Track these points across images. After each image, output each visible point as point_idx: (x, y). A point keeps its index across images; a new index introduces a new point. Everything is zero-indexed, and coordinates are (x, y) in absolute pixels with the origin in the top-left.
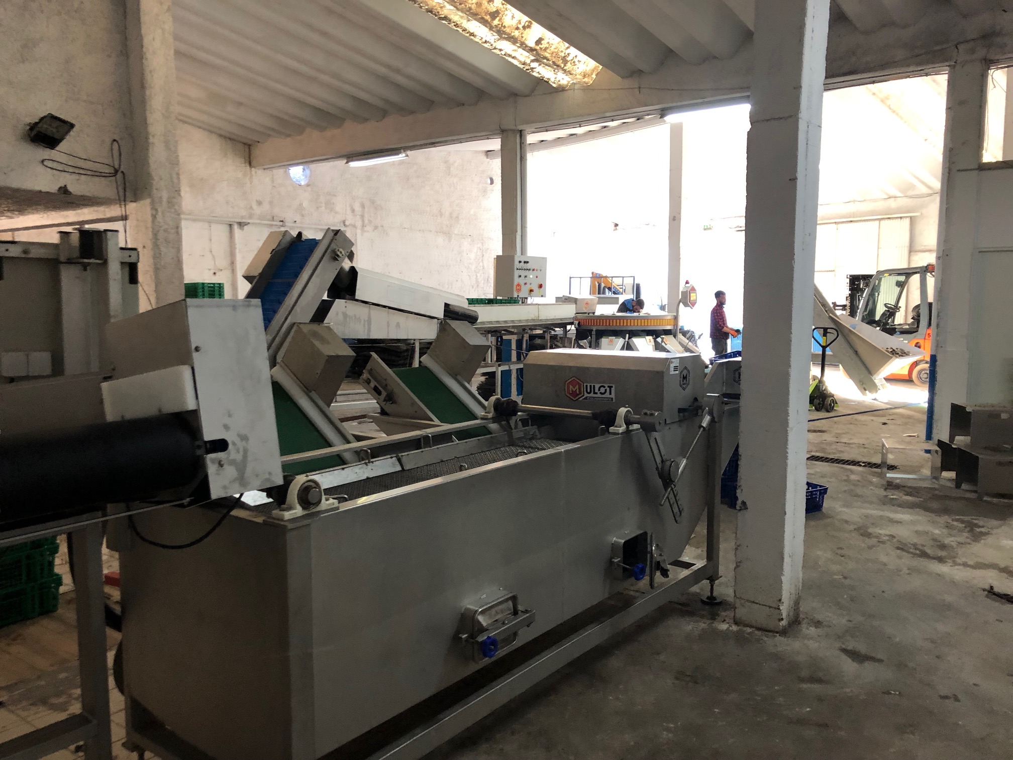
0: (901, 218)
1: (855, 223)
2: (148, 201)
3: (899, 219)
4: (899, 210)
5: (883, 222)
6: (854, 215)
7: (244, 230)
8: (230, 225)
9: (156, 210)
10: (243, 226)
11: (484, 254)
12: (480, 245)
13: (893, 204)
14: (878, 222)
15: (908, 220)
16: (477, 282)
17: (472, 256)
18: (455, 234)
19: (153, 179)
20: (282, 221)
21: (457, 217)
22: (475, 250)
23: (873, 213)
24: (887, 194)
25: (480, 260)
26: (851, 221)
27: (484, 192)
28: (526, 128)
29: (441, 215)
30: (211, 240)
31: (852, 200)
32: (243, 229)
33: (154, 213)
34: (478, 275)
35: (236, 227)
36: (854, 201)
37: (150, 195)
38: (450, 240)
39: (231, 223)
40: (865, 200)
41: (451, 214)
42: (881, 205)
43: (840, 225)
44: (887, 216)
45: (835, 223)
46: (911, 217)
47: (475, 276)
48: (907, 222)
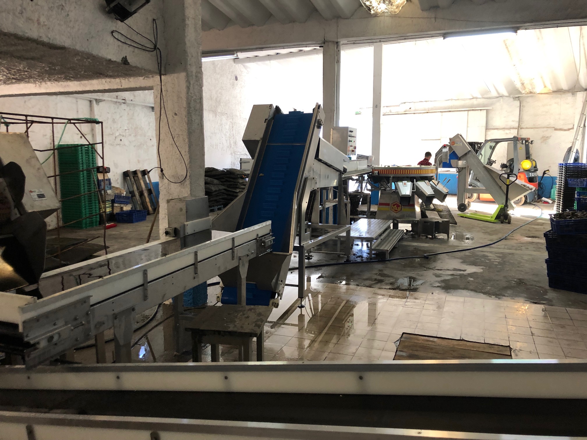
0: (481, 110)
1: (453, 112)
2: (183, 75)
3: (480, 111)
4: (479, 106)
5: (470, 112)
6: (452, 107)
7: (99, 106)
8: (90, 101)
9: (190, 83)
10: (99, 102)
11: (233, 126)
12: (231, 120)
13: (475, 102)
14: (467, 112)
15: (485, 111)
16: (230, 144)
17: (227, 127)
18: (219, 113)
19: (188, 56)
20: (124, 100)
21: (220, 101)
22: (229, 124)
23: (463, 107)
24: (472, 96)
25: (231, 130)
26: (450, 111)
27: (233, 85)
28: (342, 41)
29: (211, 99)
30: (78, 112)
31: (450, 99)
32: (98, 104)
33: (188, 85)
34: (231, 139)
35: (94, 102)
36: (452, 100)
37: (185, 70)
38: (216, 117)
39: (91, 100)
40: (458, 99)
41: (216, 99)
42: (469, 102)
43: (443, 113)
44: (472, 108)
45: (441, 112)
46: (487, 110)
47: (229, 141)
48: (484, 113)
